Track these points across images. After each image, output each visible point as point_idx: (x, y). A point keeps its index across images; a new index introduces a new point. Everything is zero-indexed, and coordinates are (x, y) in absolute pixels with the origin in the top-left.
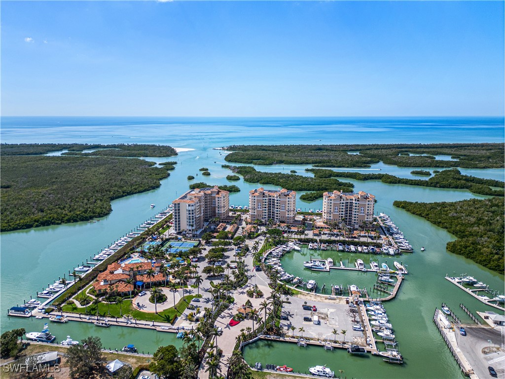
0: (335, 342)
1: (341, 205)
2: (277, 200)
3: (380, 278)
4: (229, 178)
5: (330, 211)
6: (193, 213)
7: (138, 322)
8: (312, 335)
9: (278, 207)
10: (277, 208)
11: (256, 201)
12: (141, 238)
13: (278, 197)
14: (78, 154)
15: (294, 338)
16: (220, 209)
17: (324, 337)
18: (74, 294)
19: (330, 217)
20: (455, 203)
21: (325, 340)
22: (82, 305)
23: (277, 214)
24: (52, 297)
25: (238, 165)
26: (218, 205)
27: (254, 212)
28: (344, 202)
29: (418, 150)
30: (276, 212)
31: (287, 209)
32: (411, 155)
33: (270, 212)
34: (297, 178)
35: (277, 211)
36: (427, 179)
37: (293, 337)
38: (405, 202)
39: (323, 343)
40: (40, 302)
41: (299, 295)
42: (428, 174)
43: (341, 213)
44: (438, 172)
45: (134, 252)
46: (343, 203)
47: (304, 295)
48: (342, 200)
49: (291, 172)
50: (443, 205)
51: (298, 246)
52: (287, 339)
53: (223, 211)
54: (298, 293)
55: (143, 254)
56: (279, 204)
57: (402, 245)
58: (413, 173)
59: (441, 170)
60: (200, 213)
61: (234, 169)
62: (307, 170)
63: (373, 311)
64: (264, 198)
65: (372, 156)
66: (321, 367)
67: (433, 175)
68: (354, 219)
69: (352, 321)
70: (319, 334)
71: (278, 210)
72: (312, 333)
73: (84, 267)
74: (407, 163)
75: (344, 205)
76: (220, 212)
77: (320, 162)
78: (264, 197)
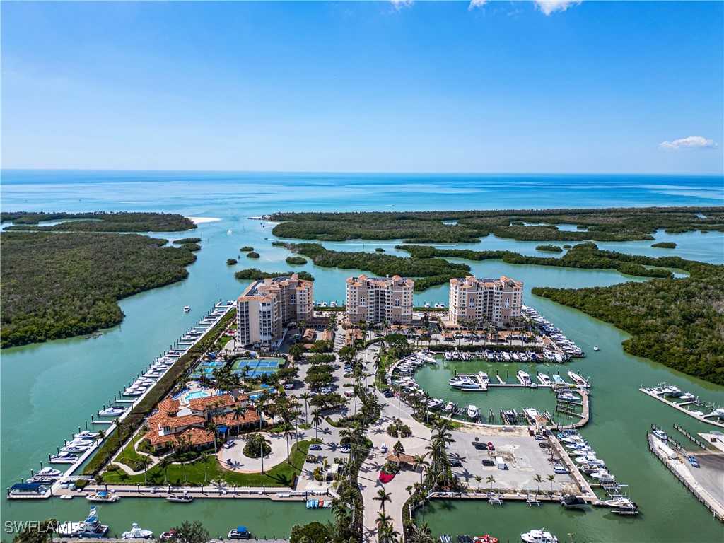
0: (540, 493)
1: (479, 295)
2: (389, 293)
3: (560, 396)
4: (291, 261)
5: (464, 305)
6: (269, 316)
7: (238, 489)
8: (503, 486)
9: (390, 302)
10: (389, 304)
11: (357, 294)
12: (192, 357)
13: (390, 288)
14: (34, 229)
15: (480, 492)
16: (303, 308)
17: (520, 487)
18: (113, 453)
19: (463, 313)
20: (611, 288)
21: (524, 492)
22: (135, 471)
23: (388, 311)
24: (78, 462)
25: (297, 242)
26: (301, 303)
27: (355, 311)
28: (482, 292)
29: (533, 218)
30: (387, 309)
31: (403, 305)
32: (526, 225)
33: (378, 309)
34: (390, 259)
35: (389, 308)
36: (559, 256)
37: (478, 491)
38: (548, 289)
39: (524, 496)
40: (59, 472)
41: (461, 429)
42: (558, 250)
43: (478, 307)
44: (570, 247)
45: (189, 380)
46: (481, 294)
47: (467, 427)
48: (480, 289)
49: (377, 250)
50: (597, 290)
51: (430, 357)
52: (472, 495)
53: (307, 311)
54: (458, 426)
55: (205, 382)
56: (390, 298)
57: (568, 348)
58: (539, 249)
59: (573, 244)
60: (279, 316)
61: (293, 248)
62: (398, 248)
63: (570, 443)
64: (369, 290)
65: (477, 227)
66: (538, 532)
67: (565, 252)
68: (495, 314)
69: (549, 460)
70: (512, 483)
71: (390, 306)
72: (503, 483)
73: (115, 408)
74: (527, 236)
75: (482, 295)
76: (303, 312)
77: (411, 237)
78: (369, 288)
